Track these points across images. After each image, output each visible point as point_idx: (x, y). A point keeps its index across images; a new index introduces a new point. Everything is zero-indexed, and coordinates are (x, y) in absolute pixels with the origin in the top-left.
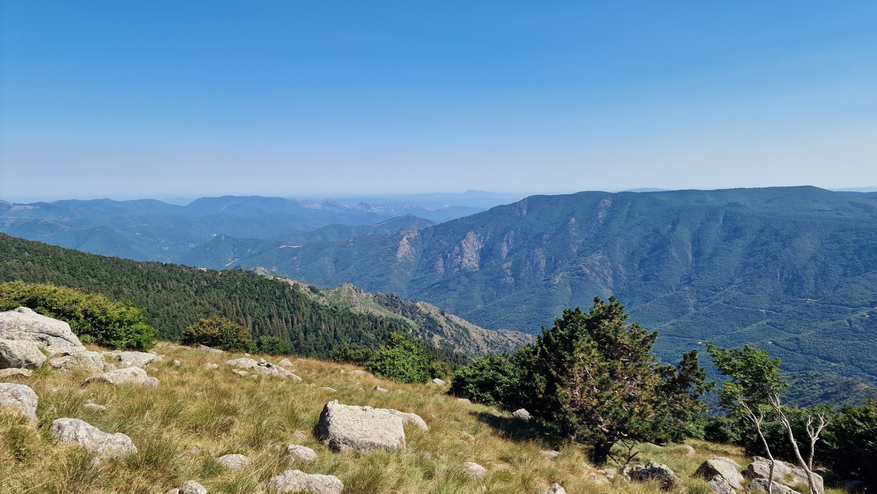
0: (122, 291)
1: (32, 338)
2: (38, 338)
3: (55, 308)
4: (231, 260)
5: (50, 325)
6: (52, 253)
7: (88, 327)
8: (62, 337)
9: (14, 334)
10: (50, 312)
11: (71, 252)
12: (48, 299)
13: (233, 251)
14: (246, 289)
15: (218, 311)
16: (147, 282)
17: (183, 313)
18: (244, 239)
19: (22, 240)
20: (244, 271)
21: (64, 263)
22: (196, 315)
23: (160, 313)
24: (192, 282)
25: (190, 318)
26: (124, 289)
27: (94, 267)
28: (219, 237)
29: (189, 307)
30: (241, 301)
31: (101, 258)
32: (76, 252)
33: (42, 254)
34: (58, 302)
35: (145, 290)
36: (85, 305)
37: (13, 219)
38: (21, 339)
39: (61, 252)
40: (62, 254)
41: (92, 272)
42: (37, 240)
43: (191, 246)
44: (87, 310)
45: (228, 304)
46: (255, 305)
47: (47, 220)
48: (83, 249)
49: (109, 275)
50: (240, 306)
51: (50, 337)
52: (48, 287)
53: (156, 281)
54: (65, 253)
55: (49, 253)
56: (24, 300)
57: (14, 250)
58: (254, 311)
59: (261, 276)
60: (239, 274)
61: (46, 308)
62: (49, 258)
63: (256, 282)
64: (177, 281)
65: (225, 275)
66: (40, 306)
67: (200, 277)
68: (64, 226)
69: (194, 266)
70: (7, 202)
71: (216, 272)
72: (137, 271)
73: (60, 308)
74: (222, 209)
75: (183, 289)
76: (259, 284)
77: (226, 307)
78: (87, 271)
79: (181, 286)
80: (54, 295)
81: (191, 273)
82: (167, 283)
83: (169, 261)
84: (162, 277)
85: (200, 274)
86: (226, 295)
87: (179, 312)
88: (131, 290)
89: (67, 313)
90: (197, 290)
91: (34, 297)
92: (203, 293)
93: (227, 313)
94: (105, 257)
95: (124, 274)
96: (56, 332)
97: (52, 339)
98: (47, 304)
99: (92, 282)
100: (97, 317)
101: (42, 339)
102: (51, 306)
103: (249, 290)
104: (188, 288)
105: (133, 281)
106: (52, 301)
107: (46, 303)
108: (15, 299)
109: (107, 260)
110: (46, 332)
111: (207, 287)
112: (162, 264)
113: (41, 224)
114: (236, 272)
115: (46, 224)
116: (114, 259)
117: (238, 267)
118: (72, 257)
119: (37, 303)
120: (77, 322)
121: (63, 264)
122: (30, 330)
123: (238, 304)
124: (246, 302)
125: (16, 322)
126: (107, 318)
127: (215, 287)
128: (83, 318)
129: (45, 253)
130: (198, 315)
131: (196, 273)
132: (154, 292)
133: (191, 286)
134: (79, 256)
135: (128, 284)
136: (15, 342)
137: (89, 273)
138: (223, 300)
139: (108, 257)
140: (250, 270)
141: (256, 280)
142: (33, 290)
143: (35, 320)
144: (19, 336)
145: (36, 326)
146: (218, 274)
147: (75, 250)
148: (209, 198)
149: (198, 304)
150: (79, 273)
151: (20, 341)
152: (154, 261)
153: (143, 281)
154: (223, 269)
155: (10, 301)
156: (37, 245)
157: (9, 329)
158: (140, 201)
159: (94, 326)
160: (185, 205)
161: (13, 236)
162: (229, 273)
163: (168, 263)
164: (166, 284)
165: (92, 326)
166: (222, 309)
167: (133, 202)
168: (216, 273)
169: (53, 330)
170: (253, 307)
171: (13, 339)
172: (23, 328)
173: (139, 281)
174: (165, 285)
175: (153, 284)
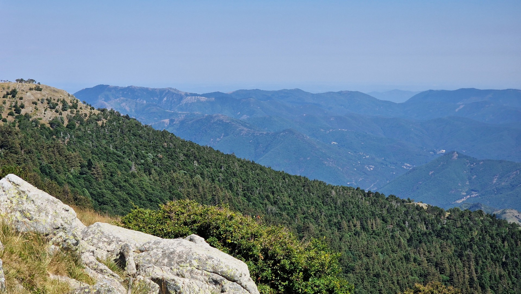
0: (308, 227)
1: (205, 279)
2: (211, 280)
3: (230, 241)
4: (465, 194)
5: (226, 264)
6: (225, 165)
7: (268, 273)
8: (239, 282)
9: (185, 270)
10: (223, 246)
11: (249, 165)
12: (222, 228)
13: (470, 179)
14: (487, 245)
15: (441, 276)
16: (342, 218)
17: (389, 271)
18: (489, 160)
19: (191, 144)
20: (485, 213)
21: (239, 180)
22: (407, 277)
23: (357, 267)
24: (404, 223)
25: (398, 280)
26: (311, 224)
27: (275, 190)
28: (449, 155)
29: (398, 264)
30: (477, 264)
31: (285, 176)
32: (254, 166)
33: (213, 164)
34: (233, 233)
35: (339, 229)
36: (266, 241)
37: (183, 114)
38: (192, 277)
39: (236, 164)
40: (236, 168)
41: (271, 196)
42: (209, 146)
43: (406, 166)
44: (268, 249)
45: (457, 265)
46: (500, 273)
47: (221, 118)
48: (262, 162)
49: (292, 203)
50: (476, 272)
51: (226, 280)
52: (223, 211)
53: (353, 218)
54: (241, 166)
55: (222, 164)
56: (195, 226)
57: (182, 157)
58: (498, 283)
59: (513, 225)
60: (476, 219)
61: (219, 239)
62: (221, 172)
63: (504, 235)
64: (383, 220)
65: (455, 217)
66: (212, 236)
67: (417, 218)
68: (241, 127)
69: (409, 199)
70: (178, 91)
71: (442, 211)
72: (329, 200)
73: (235, 242)
74: (457, 110)
75: (391, 234)
76: (509, 238)
77: (453, 270)
78: (266, 193)
79: (388, 228)
80: (230, 223)
81: (404, 210)
82: (369, 221)
83: (373, 187)
84: (363, 212)
85: (417, 212)
86: (455, 251)
87: (383, 269)
88: (320, 228)
89: (244, 250)
90: (411, 237)
91: (206, 223)
92: (420, 242)
93: (456, 280)
94: (290, 176)
95: (312, 203)
96: (232, 274)
97: (227, 284)
98: (221, 235)
99: (271, 210)
100: (279, 261)
101: (216, 282)
102: (226, 238)
103: (491, 246)
104: (397, 233)
105: (324, 214)
106: (227, 231)
107: (220, 233)
108: (185, 224)
109: (292, 180)
110: (221, 272)
111: (426, 233)
112: (363, 191)
113: (215, 123)
114: (472, 215)
115: (221, 123)
116: (300, 180)
117: (476, 206)
118: (249, 172)
119: (209, 232)
120: (255, 264)
121: (237, 182)
122: (203, 267)
123: (473, 268)
124: (487, 266)
125: (188, 254)
126: (291, 263)
127: (438, 236)
128: (263, 260)
129: (217, 165)
130: (410, 277)
131: (411, 210)
132: (350, 233)
133: (403, 230)
134: (258, 171)
135: (316, 218)
136: (187, 280)
137: (267, 197)
138: (450, 258)
139: (293, 176)
140: (495, 213)
141: (504, 231)
142: (206, 212)
143: (209, 255)
144: (190, 273)
145: (210, 262)
146: (444, 216)
147: (253, 163)
148: (437, 91)
149: (412, 260)
150: (256, 196)
151: (192, 280)
152: (353, 187)
153: (336, 216)
154: (452, 207)
155: (180, 226)
156: (209, 153)
157: (179, 262)
158: (340, 93)
159: (275, 272)
160: (401, 102)
161: (182, 138)
162: (462, 215)
163: (372, 191)
164: (367, 223)
165: (273, 273)
166: (448, 272)
167: (330, 95)
168: (441, 213)
169: (229, 272)
170: (498, 276)
171: (184, 277)
172: (195, 263)
173: (331, 215)
174: (365, 224)
175: (349, 222)
